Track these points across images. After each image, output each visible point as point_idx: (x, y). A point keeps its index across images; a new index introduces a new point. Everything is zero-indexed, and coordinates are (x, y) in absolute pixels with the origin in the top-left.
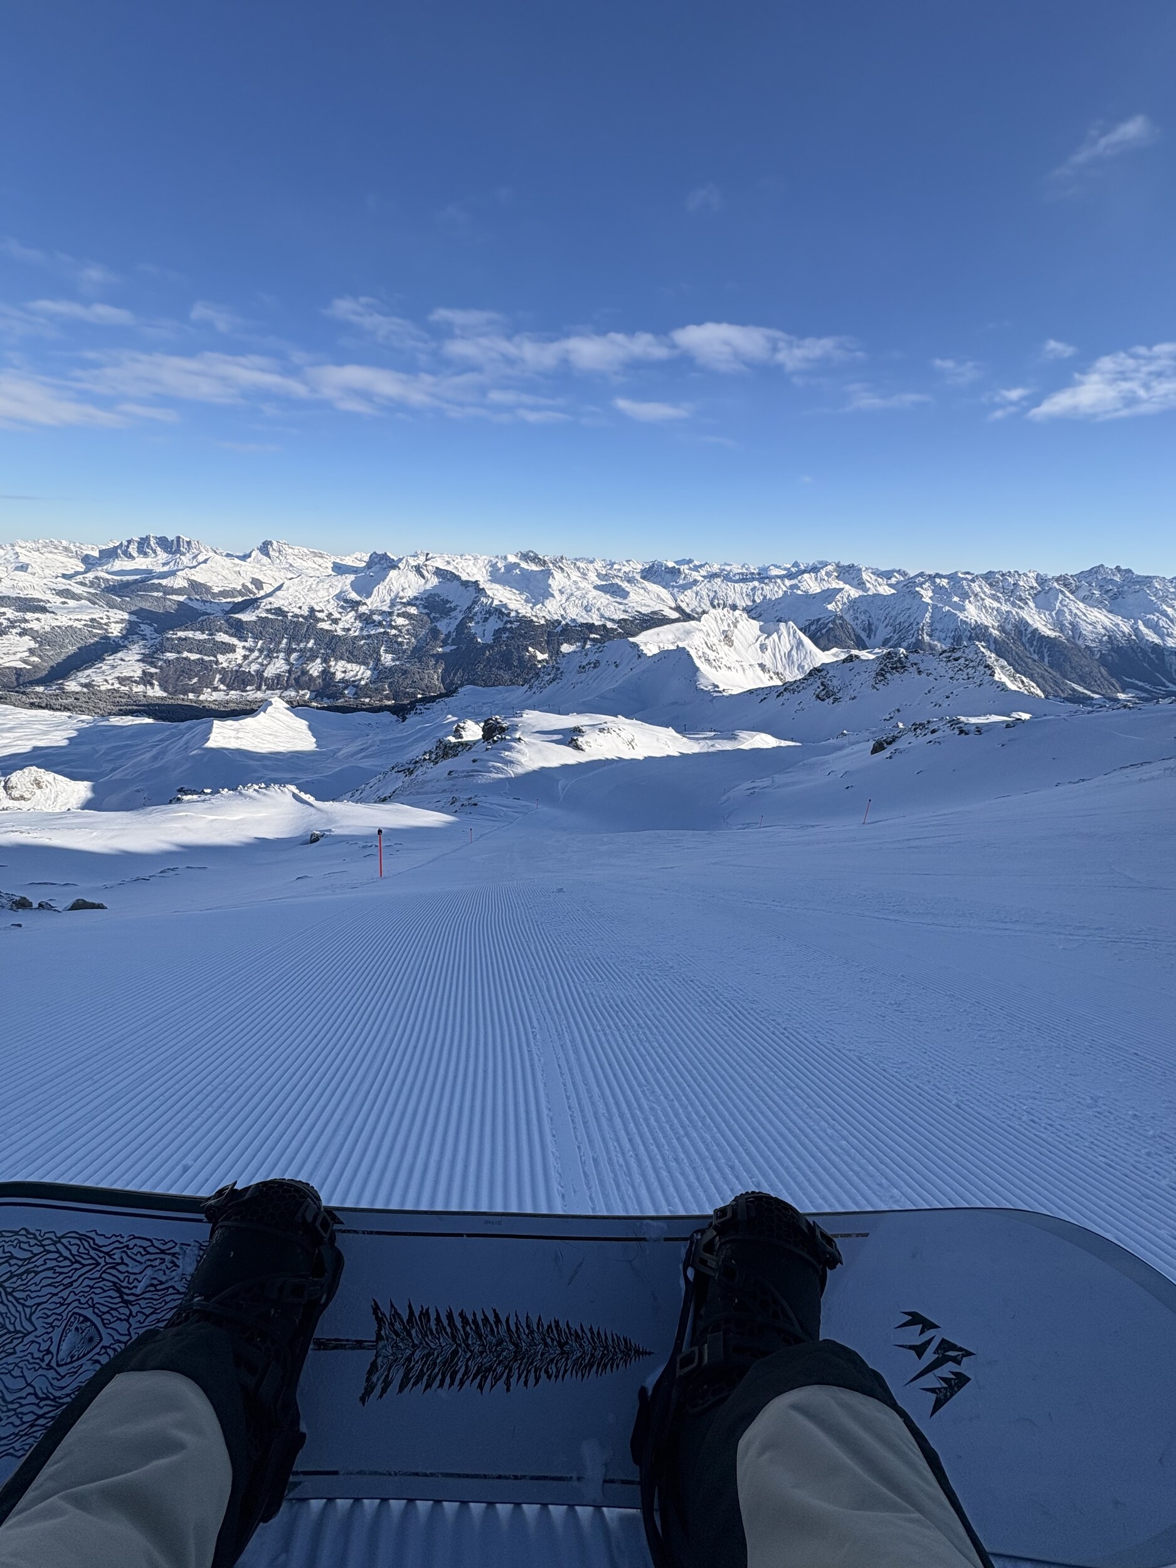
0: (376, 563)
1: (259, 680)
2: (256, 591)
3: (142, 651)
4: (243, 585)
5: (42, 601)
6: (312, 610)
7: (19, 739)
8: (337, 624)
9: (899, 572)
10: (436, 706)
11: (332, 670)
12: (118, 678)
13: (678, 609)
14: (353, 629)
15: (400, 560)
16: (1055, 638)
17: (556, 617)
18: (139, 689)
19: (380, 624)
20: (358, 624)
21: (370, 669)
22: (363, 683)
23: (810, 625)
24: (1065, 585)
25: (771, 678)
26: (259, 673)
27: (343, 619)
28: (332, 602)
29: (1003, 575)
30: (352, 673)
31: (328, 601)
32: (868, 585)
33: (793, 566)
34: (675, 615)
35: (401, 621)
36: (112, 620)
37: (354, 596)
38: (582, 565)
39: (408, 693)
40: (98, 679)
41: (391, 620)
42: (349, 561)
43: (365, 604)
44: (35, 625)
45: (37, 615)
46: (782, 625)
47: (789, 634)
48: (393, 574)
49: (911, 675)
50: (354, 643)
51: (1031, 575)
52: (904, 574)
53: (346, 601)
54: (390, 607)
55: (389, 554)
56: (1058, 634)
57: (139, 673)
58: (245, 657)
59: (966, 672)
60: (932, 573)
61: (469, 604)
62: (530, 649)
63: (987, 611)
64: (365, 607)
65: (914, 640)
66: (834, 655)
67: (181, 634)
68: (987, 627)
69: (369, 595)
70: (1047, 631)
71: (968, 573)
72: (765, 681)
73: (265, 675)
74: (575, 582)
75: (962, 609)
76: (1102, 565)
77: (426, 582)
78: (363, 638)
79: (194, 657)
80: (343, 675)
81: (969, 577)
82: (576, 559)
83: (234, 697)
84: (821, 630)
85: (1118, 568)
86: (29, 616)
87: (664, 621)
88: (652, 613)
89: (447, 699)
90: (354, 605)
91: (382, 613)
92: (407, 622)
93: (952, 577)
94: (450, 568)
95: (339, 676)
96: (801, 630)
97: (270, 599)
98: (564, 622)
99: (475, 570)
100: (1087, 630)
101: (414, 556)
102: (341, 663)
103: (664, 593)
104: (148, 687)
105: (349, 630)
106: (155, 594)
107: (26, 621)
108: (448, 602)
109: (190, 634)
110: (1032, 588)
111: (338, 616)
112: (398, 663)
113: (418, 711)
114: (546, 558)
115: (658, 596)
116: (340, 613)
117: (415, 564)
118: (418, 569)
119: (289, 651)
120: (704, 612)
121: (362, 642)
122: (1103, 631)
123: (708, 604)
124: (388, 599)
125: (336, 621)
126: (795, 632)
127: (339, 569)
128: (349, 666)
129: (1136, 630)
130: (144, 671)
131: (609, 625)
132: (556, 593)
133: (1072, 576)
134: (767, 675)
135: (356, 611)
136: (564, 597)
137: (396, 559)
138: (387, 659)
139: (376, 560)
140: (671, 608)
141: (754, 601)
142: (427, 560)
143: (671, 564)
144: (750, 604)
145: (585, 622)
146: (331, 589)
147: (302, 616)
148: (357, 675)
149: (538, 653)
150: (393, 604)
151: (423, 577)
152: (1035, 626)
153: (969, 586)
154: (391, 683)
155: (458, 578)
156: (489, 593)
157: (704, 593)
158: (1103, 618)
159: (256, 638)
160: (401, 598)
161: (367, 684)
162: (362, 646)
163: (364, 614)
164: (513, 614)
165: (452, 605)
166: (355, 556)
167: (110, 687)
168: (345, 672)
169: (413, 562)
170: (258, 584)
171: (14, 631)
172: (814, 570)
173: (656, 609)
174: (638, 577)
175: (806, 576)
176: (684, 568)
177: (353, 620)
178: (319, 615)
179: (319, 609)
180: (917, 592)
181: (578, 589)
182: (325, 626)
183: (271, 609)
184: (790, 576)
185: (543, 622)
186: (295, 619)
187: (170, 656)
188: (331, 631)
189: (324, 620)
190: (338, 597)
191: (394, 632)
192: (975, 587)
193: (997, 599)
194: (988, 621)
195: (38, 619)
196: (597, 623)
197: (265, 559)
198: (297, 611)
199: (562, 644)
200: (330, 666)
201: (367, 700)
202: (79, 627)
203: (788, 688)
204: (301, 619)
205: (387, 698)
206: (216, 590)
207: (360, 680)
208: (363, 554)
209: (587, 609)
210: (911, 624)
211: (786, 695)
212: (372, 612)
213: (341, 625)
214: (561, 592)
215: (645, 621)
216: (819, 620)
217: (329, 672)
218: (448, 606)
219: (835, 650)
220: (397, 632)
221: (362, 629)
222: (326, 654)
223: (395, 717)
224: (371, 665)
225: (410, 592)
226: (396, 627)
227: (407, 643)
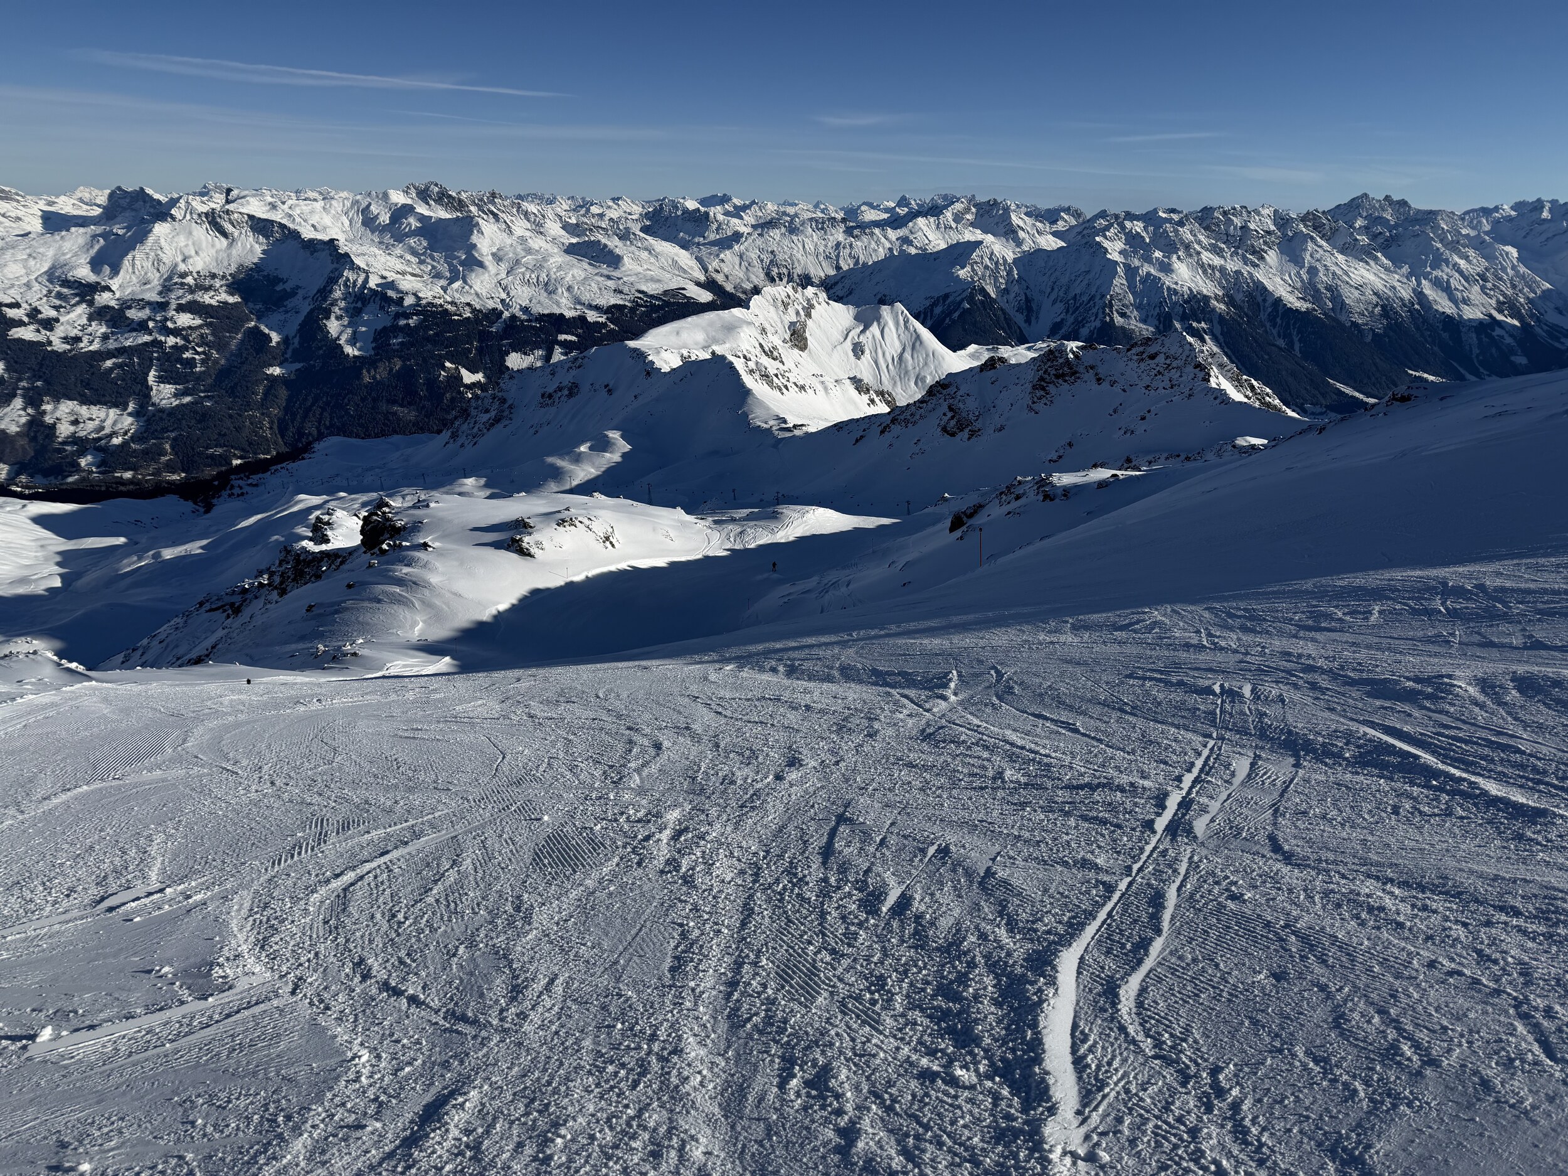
0: (124, 209)
8: (51, 329)
9: (1067, 210)
10: (271, 479)
11: (48, 419)
13: (710, 285)
14: (85, 339)
15: (174, 202)
16: (1308, 312)
17: (491, 304)
19: (142, 326)
21: (130, 414)
22: (117, 441)
23: (934, 304)
24: (1315, 228)
25: (872, 401)
27: (62, 319)
28: (36, 287)
29: (1225, 213)
30: (91, 425)
31: (28, 285)
32: (1021, 234)
33: (899, 205)
34: (705, 296)
35: (185, 320)
37: (84, 273)
38: (532, 208)
39: (212, 456)
41: (166, 319)
42: (66, 205)
43: (108, 288)
46: (885, 310)
47: (897, 324)
48: (160, 229)
49: (1087, 386)
50: (92, 366)
51: (1265, 212)
52: (1077, 214)
53: (66, 283)
54: (160, 293)
55: (149, 191)
56: (1310, 306)
59: (1167, 375)
60: (1119, 210)
61: (320, 283)
62: (448, 364)
63: (1205, 272)
64: (106, 295)
65: (1098, 324)
66: (973, 356)
68: (1206, 298)
69: (115, 271)
70: (1293, 301)
71: (1173, 211)
72: (860, 407)
74: (523, 240)
75: (1167, 268)
76: (1366, 195)
77: (230, 245)
78: (110, 354)
80: (72, 428)
81: (1175, 217)
82: (520, 197)
84: (950, 314)
85: (1387, 198)
87: (690, 308)
88: (666, 292)
89: (292, 466)
90: (86, 291)
91: (142, 304)
92: (198, 322)
93: (1150, 218)
94: (277, 217)
95: (64, 430)
96: (916, 317)
98: (506, 314)
99: (327, 220)
100: (1350, 297)
101: (202, 194)
102: (66, 407)
103: (685, 258)
105: (78, 339)
108: (278, 280)
110: (1268, 233)
111: (53, 313)
112: (187, 399)
113: (237, 491)
114: (464, 196)
115: (675, 262)
116: (57, 308)
117: (204, 209)
118: (213, 220)
120: (757, 291)
121: (109, 363)
122: (1375, 299)
123: (762, 276)
124: (156, 280)
125: (49, 324)
126: (906, 322)
127: (54, 223)
128: (84, 411)
129: (1420, 295)
131: (592, 316)
132: (488, 261)
133: (1324, 213)
134: (865, 398)
135: (91, 303)
136: (504, 267)
137: (163, 199)
138: (164, 394)
139: (124, 203)
140: (698, 284)
141: (838, 268)
142: (228, 202)
143: (691, 205)
144: (832, 272)
145: (546, 312)
146: (32, 262)
148: (102, 428)
149: (464, 372)
150: (166, 289)
151: (225, 234)
152: (1277, 295)
153: (1176, 231)
154: (175, 439)
155: (295, 235)
156: (358, 261)
157: (753, 255)
158: (1372, 277)
160: (183, 275)
161: (125, 444)
162: (111, 370)
163: (107, 307)
164: (409, 301)
165: (288, 286)
166: (78, 194)
168: (75, 422)
169: (200, 206)
172: (933, 210)
173: (673, 285)
174: (636, 228)
175: (921, 221)
176: (716, 212)
177: (84, 321)
178: (12, 313)
179: (8, 300)
180: (1099, 244)
181: (529, 251)
182: (27, 333)
184: (896, 222)
185: (468, 314)
188: (39, 343)
189: (20, 323)
190: (51, 275)
191: (171, 341)
192: (1185, 233)
193: (1219, 252)
194: (1207, 287)
196: (569, 314)
199: (507, 354)
200: (44, 412)
201: (128, 475)
203: (898, 416)
205: (171, 467)
207: (110, 436)
208: (96, 192)
209: (549, 288)
210: (1092, 298)
211: (896, 429)
212: (126, 304)
213: (60, 331)
214: (498, 258)
215: (653, 308)
216: (946, 296)
217: (42, 424)
218: (279, 288)
219: (973, 348)
220: (180, 341)
221: (105, 338)
222: (34, 388)
223: (189, 505)
224: (131, 407)
225: (199, 264)
226: (176, 332)
227: (203, 362)
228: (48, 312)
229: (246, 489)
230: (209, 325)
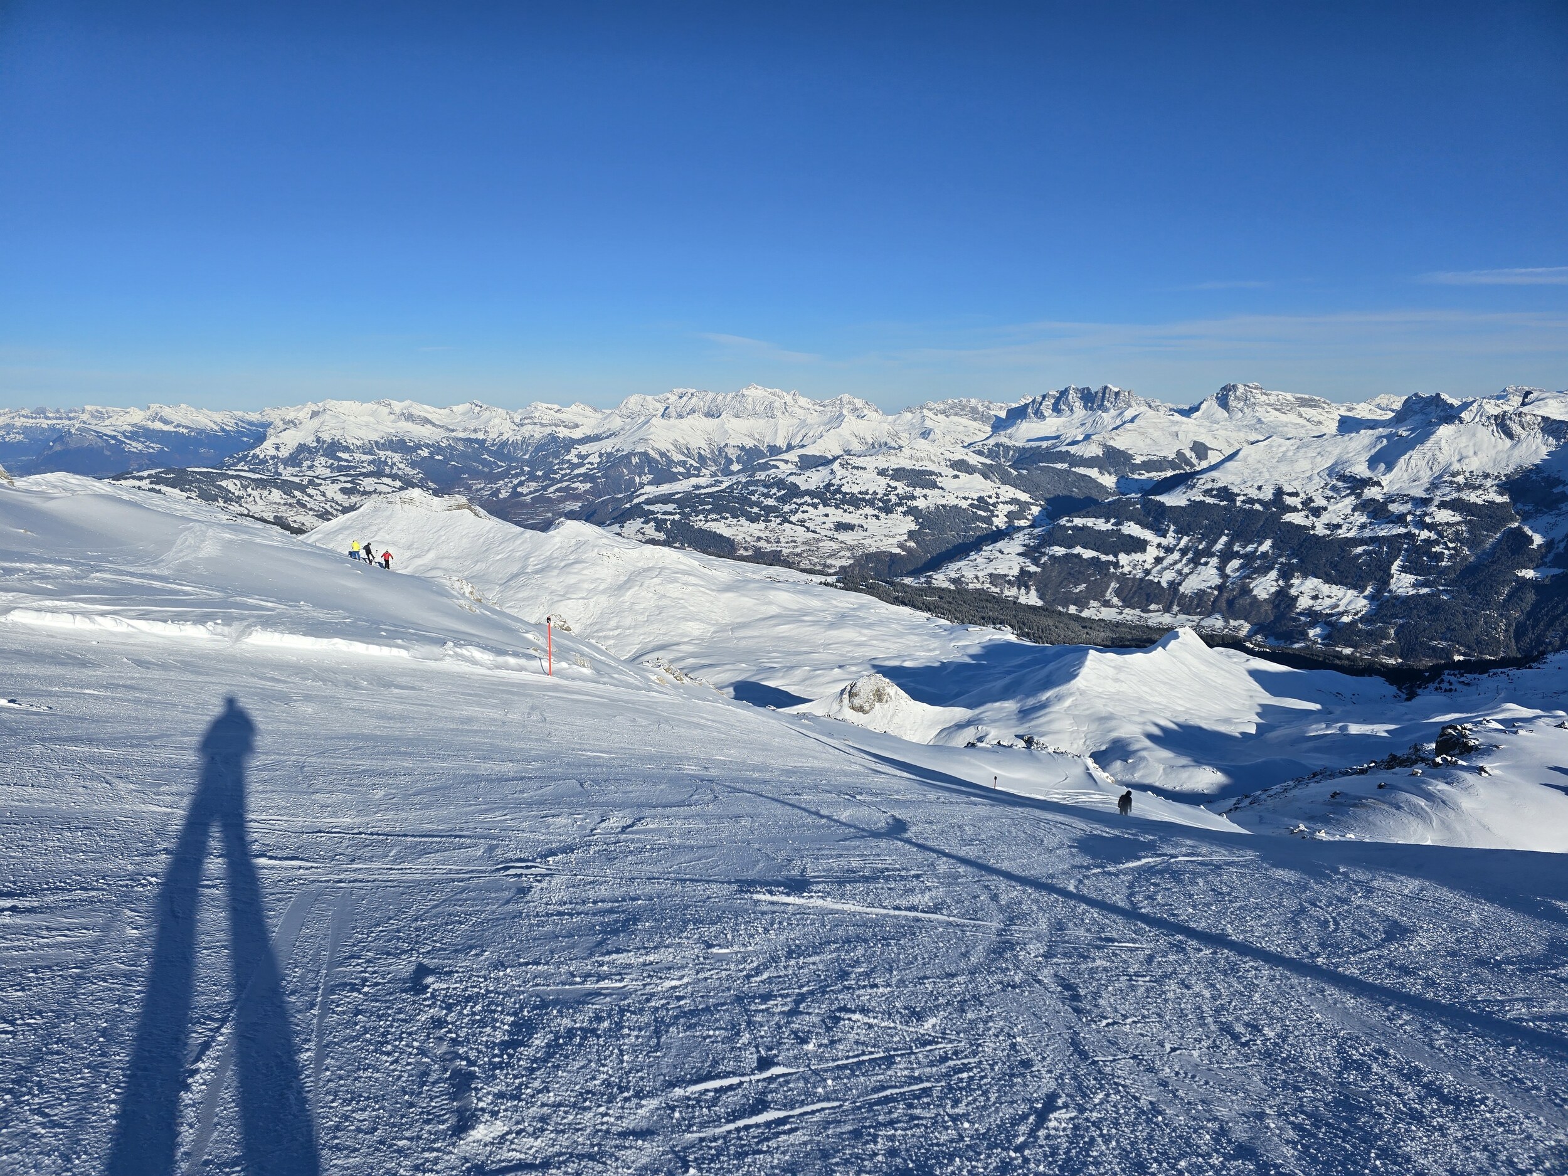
0: (1416, 413)
1: (1170, 597)
2: (1195, 461)
3: (1027, 542)
4: (1179, 454)
5: (935, 474)
6: (1279, 492)
7: (874, 638)
8: (1318, 517)
10: (1486, 681)
11: (1293, 592)
12: (991, 575)
14: (1345, 527)
15: (1465, 406)
18: (1010, 592)
19: (1400, 519)
20: (1361, 518)
21: (1365, 597)
22: (1346, 619)
26: (1174, 586)
27: (1330, 508)
28: (1316, 479)
30: (1328, 602)
31: (1310, 478)
35: (1444, 516)
36: (1002, 499)
37: (1361, 469)
39: (1434, 648)
40: (969, 574)
41: (1425, 514)
42: (1363, 411)
43: (1378, 484)
44: (921, 504)
45: (926, 491)
48: (1445, 431)
50: (1343, 550)
53: (1342, 478)
54: (1427, 490)
55: (1444, 396)
57: (1016, 572)
58: (1158, 560)
64: (1376, 489)
67: (1078, 522)
69: (1390, 468)
73: (1182, 589)
77: (1514, 446)
78: (1362, 542)
79: (1087, 554)
80: (1311, 602)
83: (1129, 618)
86: (918, 492)
89: (1514, 672)
90: (1357, 485)
91: (1405, 498)
92: (1458, 518)
95: (1304, 603)
97: (1214, 474)
101: (1499, 398)
102: (1312, 583)
104: (1023, 590)
105: (1339, 526)
106: (1059, 466)
107: (913, 498)
108: (1559, 482)
109: (1089, 522)
111: (1324, 503)
112: (1425, 590)
113: (1445, 686)
116: (1328, 498)
117: (1496, 411)
118: (1502, 424)
119: (1227, 556)
121: (1359, 550)
124: (1426, 478)
125: (1317, 512)
127: (1348, 425)
128: (1325, 589)
130: (1021, 569)
135: (1358, 496)
137: (1456, 403)
138: (1403, 583)
139: (1417, 407)
142: (1523, 404)
146: (1319, 459)
147: (1259, 501)
148: (1337, 606)
150: (1434, 486)
151: (1510, 435)
154: (1401, 626)
159: (1181, 532)
160: (1454, 474)
161: (1353, 623)
162: (1360, 555)
163: (1373, 500)
166: (1378, 401)
167: (978, 586)
168: (1315, 598)
169: (1492, 409)
170: (1201, 450)
171: (900, 509)
177: (1349, 511)
178: (1289, 501)
179: (1290, 490)
182: (1297, 518)
183: (1212, 490)
186: (1247, 506)
187: (1059, 551)
188: (1305, 528)
189: (1294, 509)
190: (1331, 472)
191: (1425, 534)
195: (925, 496)
197: (1222, 413)
198: (1254, 494)
200: (1292, 585)
201: (1348, 651)
202: (964, 506)
204: (1257, 507)
205: (1389, 651)
206: (1138, 460)
207: (1342, 614)
208: (1394, 398)
212: (1390, 499)
213: (1325, 518)
217: (1288, 593)
218: (1557, 490)
220: (1433, 536)
221: (1363, 526)
222: (1289, 564)
223: (1394, 689)
224: (1369, 590)
225: (1474, 464)
226: (1431, 527)
227: (1451, 557)
228: (1320, 502)
229: (1459, 687)
230: (1466, 522)
